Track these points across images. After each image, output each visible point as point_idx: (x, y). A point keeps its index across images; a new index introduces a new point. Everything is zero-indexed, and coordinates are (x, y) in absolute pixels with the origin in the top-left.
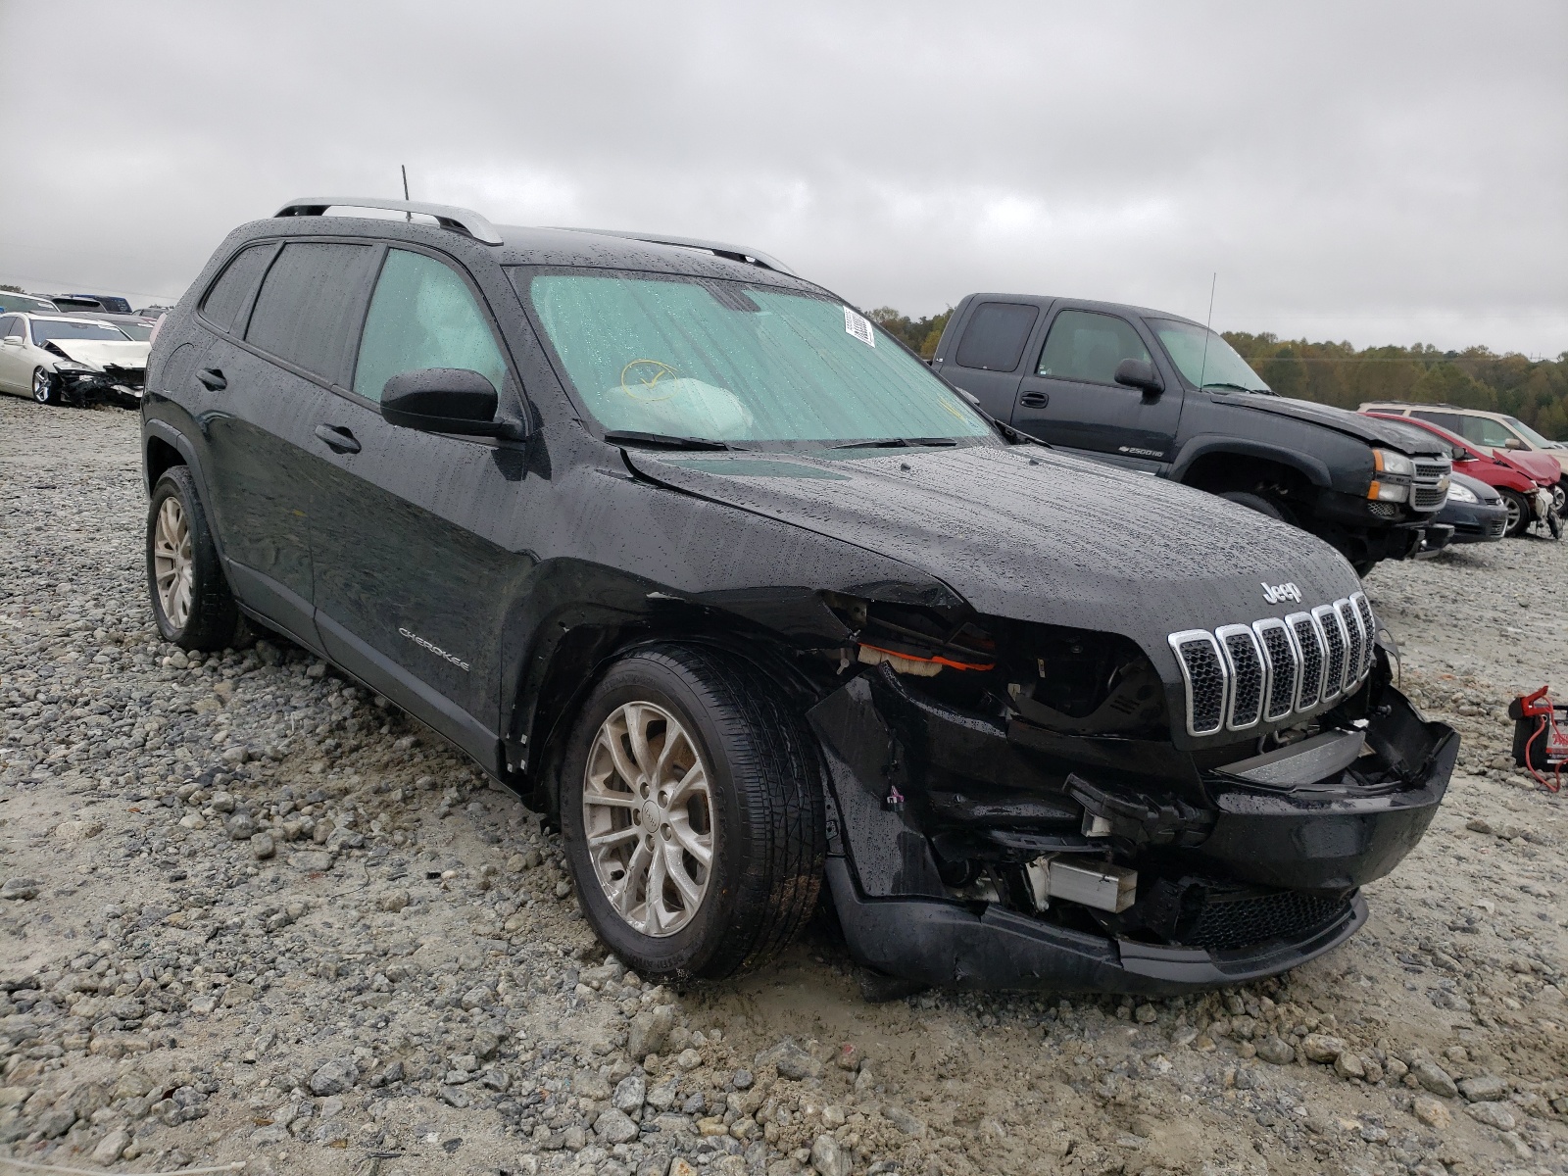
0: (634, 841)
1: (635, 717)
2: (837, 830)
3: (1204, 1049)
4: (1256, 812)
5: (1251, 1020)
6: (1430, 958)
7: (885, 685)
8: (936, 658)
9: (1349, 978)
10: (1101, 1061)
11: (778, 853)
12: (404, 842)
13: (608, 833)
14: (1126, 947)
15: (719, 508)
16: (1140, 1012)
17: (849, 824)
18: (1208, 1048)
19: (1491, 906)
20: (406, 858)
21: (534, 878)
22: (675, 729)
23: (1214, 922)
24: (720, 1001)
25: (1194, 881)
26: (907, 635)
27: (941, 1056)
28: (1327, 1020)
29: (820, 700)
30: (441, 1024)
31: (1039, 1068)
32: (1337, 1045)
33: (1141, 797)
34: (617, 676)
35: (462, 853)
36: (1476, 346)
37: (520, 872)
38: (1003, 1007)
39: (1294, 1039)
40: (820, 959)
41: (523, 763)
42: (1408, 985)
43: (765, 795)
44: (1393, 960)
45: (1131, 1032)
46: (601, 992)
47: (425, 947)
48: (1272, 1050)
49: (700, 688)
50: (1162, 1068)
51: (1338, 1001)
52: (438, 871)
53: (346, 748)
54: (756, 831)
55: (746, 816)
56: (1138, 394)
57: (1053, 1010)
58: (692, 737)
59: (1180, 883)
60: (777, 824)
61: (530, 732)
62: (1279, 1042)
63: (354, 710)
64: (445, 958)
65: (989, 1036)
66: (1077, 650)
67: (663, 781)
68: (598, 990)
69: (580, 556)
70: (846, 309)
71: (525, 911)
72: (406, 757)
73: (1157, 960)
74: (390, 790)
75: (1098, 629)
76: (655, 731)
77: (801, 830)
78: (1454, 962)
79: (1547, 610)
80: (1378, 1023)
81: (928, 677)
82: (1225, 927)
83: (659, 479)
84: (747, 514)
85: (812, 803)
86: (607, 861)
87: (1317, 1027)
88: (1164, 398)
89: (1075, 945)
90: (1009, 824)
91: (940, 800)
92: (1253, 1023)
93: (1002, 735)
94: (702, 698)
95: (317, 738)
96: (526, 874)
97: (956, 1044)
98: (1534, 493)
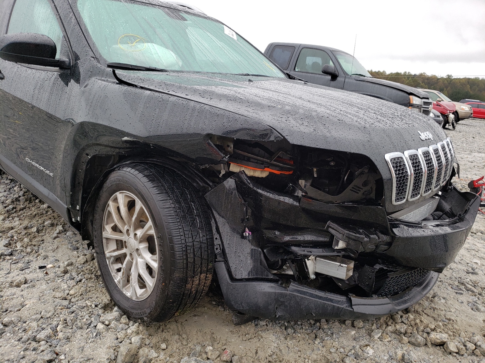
0: (125, 255)
1: (122, 198)
2: (220, 249)
3: (386, 340)
4: (411, 236)
5: (404, 325)
6: (463, 287)
7: (242, 182)
8: (266, 169)
9: (436, 298)
10: (342, 350)
11: (189, 265)
12: (31, 252)
13: (114, 251)
14: (355, 300)
15: (157, 94)
16: (356, 323)
17: (226, 246)
18: (387, 340)
19: (478, 262)
20: (32, 259)
21: (89, 267)
22: (139, 205)
23: (391, 285)
24: (168, 326)
25: (381, 266)
26: (252, 158)
27: (269, 352)
28: (438, 325)
29: (211, 189)
30: (22, 353)
31: (315, 357)
32: (445, 338)
33: (361, 231)
34: (112, 179)
35: (59, 255)
36: (422, 73)
37: (84, 264)
38: (296, 323)
39: (425, 335)
40: (214, 303)
41: (79, 218)
42: (460, 301)
43: (183, 237)
44: (449, 288)
45: (353, 333)
46: (109, 327)
47: (27, 306)
48: (416, 341)
49: (149, 185)
50: (369, 352)
51: (434, 310)
52: (45, 265)
53: (18, 209)
54: (178, 254)
55: (172, 248)
56: (329, 77)
57: (318, 324)
58: (146, 209)
59: (375, 267)
60: (189, 251)
61: (80, 204)
62: (419, 337)
63: (24, 193)
64: (35, 312)
65: (291, 339)
66: (332, 164)
67: (135, 229)
68: (108, 325)
69: (91, 121)
70: (224, 26)
71: (80, 284)
72: (44, 212)
73: (369, 305)
74: (32, 227)
75: (352, 152)
76: (131, 205)
77: (201, 253)
78: (473, 288)
79: (458, 151)
80: (453, 321)
81: (262, 178)
82: (394, 286)
83: (129, 82)
84: (170, 96)
85: (207, 239)
86: (114, 263)
87: (435, 329)
88: (338, 79)
89: (331, 300)
90: (299, 244)
91: (269, 234)
92: (405, 327)
93: (297, 204)
94: (150, 190)
95: (5, 205)
96: (85, 265)
97: (276, 345)
98: (448, 115)
